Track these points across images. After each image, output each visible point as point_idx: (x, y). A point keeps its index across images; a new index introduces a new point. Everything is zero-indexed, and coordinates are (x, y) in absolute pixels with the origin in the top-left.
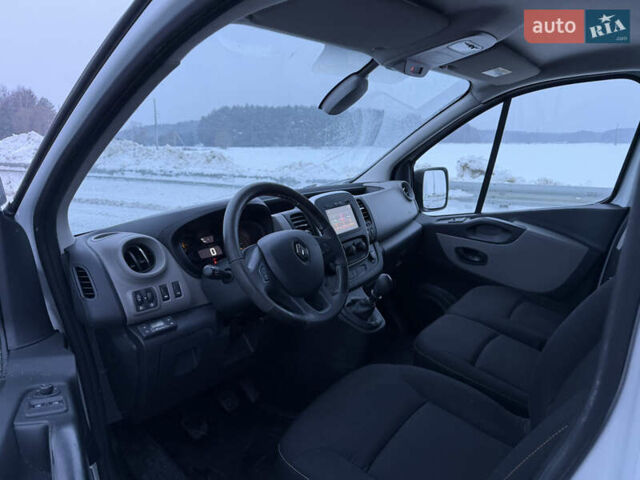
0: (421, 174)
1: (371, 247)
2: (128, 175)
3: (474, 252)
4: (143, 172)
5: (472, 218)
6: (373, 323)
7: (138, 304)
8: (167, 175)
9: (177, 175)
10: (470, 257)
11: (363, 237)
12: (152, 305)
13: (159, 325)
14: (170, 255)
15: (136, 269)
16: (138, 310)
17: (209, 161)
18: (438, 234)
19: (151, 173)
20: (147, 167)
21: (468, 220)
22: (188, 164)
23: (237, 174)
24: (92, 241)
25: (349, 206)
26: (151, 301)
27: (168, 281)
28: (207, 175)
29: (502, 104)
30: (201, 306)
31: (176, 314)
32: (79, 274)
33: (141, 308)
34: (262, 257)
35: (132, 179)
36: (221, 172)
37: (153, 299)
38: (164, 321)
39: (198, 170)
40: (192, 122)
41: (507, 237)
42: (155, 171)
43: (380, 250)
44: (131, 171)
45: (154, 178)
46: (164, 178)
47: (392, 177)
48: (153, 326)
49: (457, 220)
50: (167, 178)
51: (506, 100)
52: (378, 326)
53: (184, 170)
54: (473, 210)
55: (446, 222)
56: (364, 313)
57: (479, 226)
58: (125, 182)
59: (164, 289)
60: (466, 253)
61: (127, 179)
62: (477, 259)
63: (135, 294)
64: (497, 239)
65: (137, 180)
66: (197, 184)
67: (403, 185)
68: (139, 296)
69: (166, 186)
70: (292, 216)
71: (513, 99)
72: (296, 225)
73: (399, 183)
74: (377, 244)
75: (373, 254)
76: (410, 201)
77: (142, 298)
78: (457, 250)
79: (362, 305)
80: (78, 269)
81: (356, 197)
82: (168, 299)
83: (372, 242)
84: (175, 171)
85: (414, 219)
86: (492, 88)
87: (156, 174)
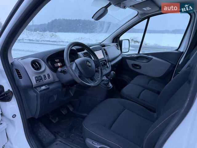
0: (122, 41)
1: (108, 64)
2: (25, 41)
3: (137, 65)
4: (30, 40)
5: (137, 55)
6: (109, 86)
7: (37, 81)
8: (38, 41)
9: (41, 41)
10: (136, 67)
11: (105, 60)
12: (41, 81)
13: (43, 87)
14: (46, 65)
15: (35, 69)
16: (37, 83)
17: (51, 37)
18: (127, 60)
19: (32, 40)
20: (31, 39)
21: (136, 56)
22: (45, 37)
23: (61, 41)
24: (20, 60)
25: (101, 50)
26: (41, 80)
27: (46, 74)
28: (51, 41)
29: (147, 19)
30: (56, 82)
31: (49, 84)
32: (16, 71)
33: (38, 82)
34: (77, 66)
35: (26, 42)
36: (56, 40)
37: (41, 79)
38: (45, 86)
39: (48, 39)
40: (45, 24)
41: (147, 60)
42: (34, 40)
43: (110, 64)
44: (26, 40)
45: (33, 42)
46: (37, 42)
47: (113, 42)
48: (42, 88)
49: (132, 55)
50: (38, 42)
51: (148, 18)
52: (110, 87)
53: (43, 39)
54: (137, 53)
55: (129, 56)
56: (106, 84)
57: (139, 57)
58: (24, 43)
59: (45, 76)
60: (135, 66)
61: (25, 43)
62: (138, 67)
63: (36, 77)
64: (144, 61)
65: (28, 43)
66: (48, 44)
67: (117, 44)
68: (37, 78)
69: (37, 45)
70: (84, 53)
71: (150, 18)
72: (85, 56)
73: (115, 44)
74: (109, 63)
75: (108, 66)
76: (118, 49)
77: (38, 79)
78: (132, 64)
79: (106, 81)
80: (16, 69)
81: (103, 48)
82: (46, 79)
83: (108, 62)
84: (41, 40)
85: (120, 55)
86: (144, 14)
87: (34, 41)
